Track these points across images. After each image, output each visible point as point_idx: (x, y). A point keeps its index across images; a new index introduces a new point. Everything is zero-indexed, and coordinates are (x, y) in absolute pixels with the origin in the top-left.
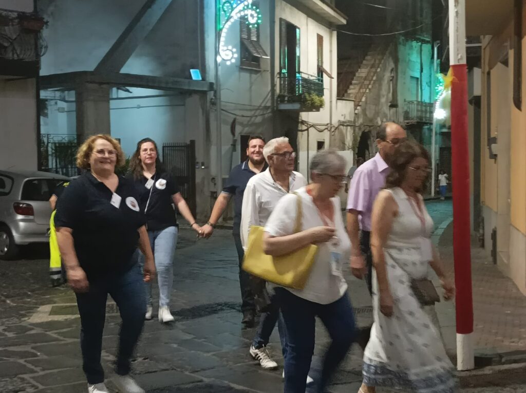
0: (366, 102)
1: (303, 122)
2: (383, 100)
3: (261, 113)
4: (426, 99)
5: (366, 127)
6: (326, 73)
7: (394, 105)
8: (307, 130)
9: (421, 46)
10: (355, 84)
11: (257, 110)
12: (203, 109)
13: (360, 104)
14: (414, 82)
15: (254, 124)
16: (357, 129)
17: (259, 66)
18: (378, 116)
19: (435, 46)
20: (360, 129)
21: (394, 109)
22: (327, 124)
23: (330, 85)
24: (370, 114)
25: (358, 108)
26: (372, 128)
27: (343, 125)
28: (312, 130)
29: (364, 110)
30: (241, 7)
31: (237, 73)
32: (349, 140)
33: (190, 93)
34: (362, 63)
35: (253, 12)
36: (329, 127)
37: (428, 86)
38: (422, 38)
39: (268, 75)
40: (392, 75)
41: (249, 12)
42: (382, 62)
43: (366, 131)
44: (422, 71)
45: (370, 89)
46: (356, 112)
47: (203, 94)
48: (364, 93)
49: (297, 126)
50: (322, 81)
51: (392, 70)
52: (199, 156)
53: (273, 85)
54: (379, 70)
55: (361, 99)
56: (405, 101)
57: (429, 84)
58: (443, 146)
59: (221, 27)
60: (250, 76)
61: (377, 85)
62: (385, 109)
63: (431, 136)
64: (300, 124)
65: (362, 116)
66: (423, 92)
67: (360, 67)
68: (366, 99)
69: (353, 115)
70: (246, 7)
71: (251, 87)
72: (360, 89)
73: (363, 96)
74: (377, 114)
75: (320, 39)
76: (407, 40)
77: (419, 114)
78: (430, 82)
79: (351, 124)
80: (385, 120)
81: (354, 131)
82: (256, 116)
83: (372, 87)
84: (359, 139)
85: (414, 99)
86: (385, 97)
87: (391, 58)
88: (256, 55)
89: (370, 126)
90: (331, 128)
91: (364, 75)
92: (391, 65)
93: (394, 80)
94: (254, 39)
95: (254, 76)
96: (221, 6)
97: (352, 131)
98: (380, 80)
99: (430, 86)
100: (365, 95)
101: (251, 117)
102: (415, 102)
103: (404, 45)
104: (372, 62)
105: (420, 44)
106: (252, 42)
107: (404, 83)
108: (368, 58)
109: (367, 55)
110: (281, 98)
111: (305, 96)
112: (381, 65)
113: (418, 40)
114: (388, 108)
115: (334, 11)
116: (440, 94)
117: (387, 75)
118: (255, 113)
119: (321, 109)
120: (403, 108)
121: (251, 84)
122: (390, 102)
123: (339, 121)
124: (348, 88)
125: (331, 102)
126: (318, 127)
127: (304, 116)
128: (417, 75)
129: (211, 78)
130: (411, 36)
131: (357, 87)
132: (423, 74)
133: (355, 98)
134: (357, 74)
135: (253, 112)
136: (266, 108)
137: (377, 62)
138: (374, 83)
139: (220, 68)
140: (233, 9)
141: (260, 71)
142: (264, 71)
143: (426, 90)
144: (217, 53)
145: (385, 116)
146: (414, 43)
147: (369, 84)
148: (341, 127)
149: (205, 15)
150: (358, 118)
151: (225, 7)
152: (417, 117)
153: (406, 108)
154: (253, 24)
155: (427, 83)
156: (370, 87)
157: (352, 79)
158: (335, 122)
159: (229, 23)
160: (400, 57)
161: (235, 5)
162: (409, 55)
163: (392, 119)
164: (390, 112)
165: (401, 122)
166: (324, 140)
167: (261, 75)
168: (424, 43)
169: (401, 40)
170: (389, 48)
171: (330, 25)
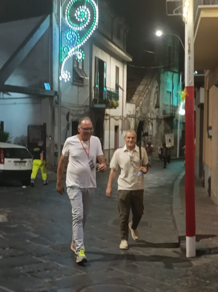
0: (142, 105)
1: (107, 115)
2: (152, 104)
3: (84, 109)
4: (175, 104)
5: (142, 118)
6: (121, 88)
7: (157, 106)
8: (110, 119)
9: (173, 74)
10: (136, 94)
11: (81, 107)
12: (51, 106)
13: (139, 105)
14: (170, 93)
15: (79, 115)
16: (137, 120)
17: (83, 83)
19: (180, 74)
21: (158, 109)
22: (121, 116)
23: (123, 94)
24: (144, 111)
25: (138, 107)
27: (129, 117)
28: (112, 119)
29: (141, 109)
30: (73, 49)
31: (70, 87)
32: (132, 125)
33: (44, 97)
34: (140, 83)
35: (80, 53)
36: (122, 118)
37: (176, 96)
38: (173, 70)
39: (88, 88)
40: (157, 90)
41: (78, 53)
42: (151, 83)
43: (142, 120)
44: (173, 88)
45: (144, 98)
46: (137, 110)
47: (51, 97)
49: (104, 117)
50: (118, 92)
51: (157, 87)
52: (48, 132)
53: (91, 94)
54: (149, 87)
55: (139, 103)
56: (163, 104)
59: (62, 60)
60: (78, 88)
61: (148, 95)
62: (153, 108)
63: (177, 124)
64: (105, 116)
65: (140, 112)
66: (174, 99)
67: (139, 85)
68: (142, 103)
69: (135, 112)
70: (76, 50)
71: (78, 95)
72: (139, 97)
73: (140, 101)
74: (148, 111)
75: (117, 69)
76: (165, 71)
77: (171, 112)
79: (134, 117)
80: (152, 115)
82: (81, 111)
83: (146, 96)
84: (138, 125)
85: (168, 103)
86: (153, 102)
87: (156, 81)
88: (81, 76)
89: (144, 118)
91: (141, 90)
92: (156, 84)
93: (158, 93)
94: (81, 67)
95: (80, 88)
96: (62, 49)
97: (134, 120)
98: (150, 93)
99: (177, 97)
100: (142, 101)
101: (78, 111)
102: (169, 105)
103: (164, 74)
104: (146, 82)
106: (79, 69)
107: (163, 95)
108: (144, 80)
109: (143, 78)
110: (95, 101)
111: (108, 101)
112: (150, 85)
113: (171, 71)
115: (126, 53)
117: (154, 90)
119: (117, 108)
120: (162, 108)
121: (78, 93)
122: (155, 105)
123: (127, 114)
124: (132, 96)
125: (123, 104)
126: (115, 117)
127: (108, 111)
128: (170, 90)
129: (56, 88)
130: (168, 68)
131: (137, 96)
132: (173, 90)
133: (136, 102)
134: (137, 89)
135: (79, 109)
136: (86, 106)
137: (149, 82)
139: (61, 84)
140: (69, 51)
141: (84, 86)
142: (86, 86)
144: (59, 74)
145: (153, 112)
146: (170, 74)
147: (144, 94)
148: (128, 118)
149: (53, 54)
150: (138, 113)
151: (65, 50)
152: (170, 114)
153: (164, 109)
154: (80, 60)
155: (176, 95)
156: (145, 96)
157: (135, 91)
158: (125, 115)
159: (66, 58)
160: (161, 80)
161: (70, 49)
162: (166, 79)
163: (156, 114)
164: (155, 111)
165: (161, 116)
166: (119, 125)
167: (84, 88)
168: (175, 73)
169: (162, 71)
170: (155, 75)
171: (123, 61)
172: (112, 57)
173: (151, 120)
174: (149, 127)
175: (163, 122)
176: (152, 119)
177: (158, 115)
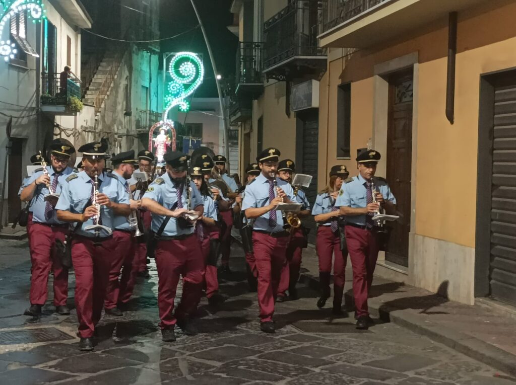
0: (105, 109)
1: (58, 126)
2: (119, 107)
3: (27, 115)
4: (154, 108)
5: (105, 133)
7: (128, 114)
9: (150, 56)
10: (92, 90)
13: (100, 110)
14: (145, 91)
15: (21, 126)
17: (26, 64)
18: (115, 123)
19: (164, 57)
20: (99, 136)
21: (128, 117)
24: (108, 121)
25: (98, 114)
26: (110, 135)
27: (85, 131)
29: (103, 117)
31: (7, 70)
34: (97, 69)
35: (37, 7)
36: (74, 132)
38: (153, 49)
39: (35, 72)
40: (127, 83)
41: (32, 6)
42: (119, 69)
43: (104, 138)
44: (150, 81)
45: (108, 96)
46: (96, 118)
48: (103, 99)
51: (127, 78)
53: (38, 86)
54: (116, 77)
55: (100, 106)
56: (137, 110)
57: (156, 95)
60: (18, 75)
61: (114, 92)
62: (121, 116)
65: (101, 122)
66: (152, 101)
67: (96, 73)
68: (105, 106)
69: (94, 121)
70: (28, 1)
71: (18, 87)
72: (99, 95)
73: (102, 102)
74: (114, 121)
75: (69, 40)
76: (139, 50)
77: (151, 123)
78: (157, 92)
79: (92, 131)
80: (120, 128)
81: (95, 137)
82: (23, 117)
83: (110, 93)
85: (143, 108)
86: (121, 104)
87: (126, 66)
88: (25, 52)
89: (108, 133)
90: (76, 133)
91: (102, 81)
92: (126, 73)
93: (128, 89)
95: (21, 74)
98: (117, 87)
99: (157, 97)
100: (104, 102)
101: (18, 118)
102: (148, 111)
103: (137, 54)
104: (109, 68)
105: (149, 54)
106: (20, 39)
107: (137, 92)
108: (104, 64)
109: (101, 61)
110: (45, 101)
112: (117, 73)
113: (148, 50)
114: (123, 115)
116: (168, 104)
117: (123, 83)
118: (22, 114)
119: (78, 114)
120: (135, 117)
121: (19, 82)
122: (125, 110)
123: (82, 126)
124: (85, 93)
126: (67, 131)
128: (148, 86)
130: (144, 47)
131: (97, 93)
132: (151, 84)
133: (96, 103)
134: (93, 80)
135: (20, 113)
136: (32, 109)
137: (114, 69)
138: (111, 91)
140: (13, 1)
141: (27, 70)
142: (31, 70)
143: (154, 99)
145: (121, 123)
146: (145, 53)
147: (108, 91)
148: (84, 132)
150: (98, 124)
152: (149, 126)
153: (137, 117)
154: (37, 19)
155: (154, 93)
156: (108, 93)
157: (90, 84)
158: (79, 127)
159: (8, 16)
160: (133, 66)
162: (140, 64)
163: (127, 127)
164: (125, 120)
165: (134, 130)
167: (28, 73)
168: (154, 54)
169: (134, 49)
170: (124, 56)
171: (76, 28)
172: (62, 19)
173: (118, 137)
174: (116, 149)
175: (136, 141)
176: (120, 136)
177: (129, 129)
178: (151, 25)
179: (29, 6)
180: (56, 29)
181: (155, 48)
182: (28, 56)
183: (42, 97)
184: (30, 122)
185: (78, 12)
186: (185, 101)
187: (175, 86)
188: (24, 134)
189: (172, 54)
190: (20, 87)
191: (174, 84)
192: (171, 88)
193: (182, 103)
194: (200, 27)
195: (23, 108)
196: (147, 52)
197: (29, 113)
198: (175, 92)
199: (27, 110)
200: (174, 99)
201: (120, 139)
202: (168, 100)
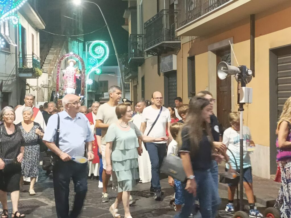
0: (54, 74)
1: (28, 85)
3: (11, 79)
5: (54, 88)
9: (78, 43)
10: (46, 64)
13: (51, 75)
15: (7, 85)
17: (9, 50)
19: (86, 44)
20: (51, 89)
22: (36, 86)
25: (50, 77)
27: (43, 87)
29: (53, 79)
30: (8, 13)
32: (46, 96)
34: (49, 52)
35: (16, 18)
39: (14, 55)
41: (13, 17)
42: (61, 52)
43: (54, 91)
45: (55, 67)
46: (49, 79)
48: (53, 69)
49: (25, 87)
53: (16, 62)
54: (59, 56)
58: (89, 100)
60: (5, 57)
65: (52, 82)
68: (54, 72)
69: (48, 81)
70: (10, 15)
71: (6, 63)
72: (50, 67)
73: (52, 71)
75: (33, 36)
76: (72, 40)
79: (47, 87)
81: (49, 90)
82: (9, 80)
84: (51, 95)
87: (65, 50)
88: (10, 43)
90: (38, 88)
91: (52, 59)
92: (65, 53)
94: (7, 34)
95: (7, 56)
97: (47, 91)
101: (6, 81)
103: (71, 43)
104: (55, 51)
106: (6, 36)
108: (52, 49)
109: (51, 47)
111: (35, 69)
112: (60, 54)
115: (41, 20)
116: (89, 70)
118: (8, 79)
121: (6, 61)
123: (41, 84)
126: (33, 87)
127: (28, 81)
134: (47, 58)
135: (7, 78)
136: (13, 76)
137: (58, 51)
140: (2, 15)
141: (10, 53)
142: (12, 53)
147: (55, 64)
150: (50, 83)
158: (39, 85)
161: (3, 13)
162: (73, 48)
166: (35, 95)
167: (11, 55)
168: (80, 42)
169: (69, 40)
170: (64, 44)
171: (37, 29)
172: (29, 24)
178: (78, 26)
179: (11, 17)
180: (26, 30)
181: (81, 39)
182: (11, 46)
183: (19, 69)
184: (12, 83)
185: (37, 20)
186: (99, 68)
187: (93, 60)
188: (10, 90)
189: (90, 42)
190: (7, 63)
191: (92, 59)
192: (91, 61)
193: (97, 69)
194: (107, 27)
195: (8, 75)
196: (77, 42)
197: (12, 78)
198: (93, 64)
199: (11, 76)
200: (92, 67)
201: (63, 91)
202: (89, 68)
